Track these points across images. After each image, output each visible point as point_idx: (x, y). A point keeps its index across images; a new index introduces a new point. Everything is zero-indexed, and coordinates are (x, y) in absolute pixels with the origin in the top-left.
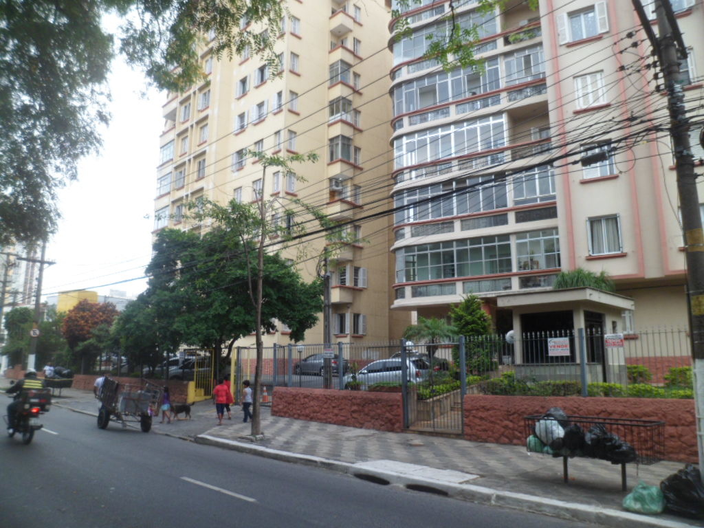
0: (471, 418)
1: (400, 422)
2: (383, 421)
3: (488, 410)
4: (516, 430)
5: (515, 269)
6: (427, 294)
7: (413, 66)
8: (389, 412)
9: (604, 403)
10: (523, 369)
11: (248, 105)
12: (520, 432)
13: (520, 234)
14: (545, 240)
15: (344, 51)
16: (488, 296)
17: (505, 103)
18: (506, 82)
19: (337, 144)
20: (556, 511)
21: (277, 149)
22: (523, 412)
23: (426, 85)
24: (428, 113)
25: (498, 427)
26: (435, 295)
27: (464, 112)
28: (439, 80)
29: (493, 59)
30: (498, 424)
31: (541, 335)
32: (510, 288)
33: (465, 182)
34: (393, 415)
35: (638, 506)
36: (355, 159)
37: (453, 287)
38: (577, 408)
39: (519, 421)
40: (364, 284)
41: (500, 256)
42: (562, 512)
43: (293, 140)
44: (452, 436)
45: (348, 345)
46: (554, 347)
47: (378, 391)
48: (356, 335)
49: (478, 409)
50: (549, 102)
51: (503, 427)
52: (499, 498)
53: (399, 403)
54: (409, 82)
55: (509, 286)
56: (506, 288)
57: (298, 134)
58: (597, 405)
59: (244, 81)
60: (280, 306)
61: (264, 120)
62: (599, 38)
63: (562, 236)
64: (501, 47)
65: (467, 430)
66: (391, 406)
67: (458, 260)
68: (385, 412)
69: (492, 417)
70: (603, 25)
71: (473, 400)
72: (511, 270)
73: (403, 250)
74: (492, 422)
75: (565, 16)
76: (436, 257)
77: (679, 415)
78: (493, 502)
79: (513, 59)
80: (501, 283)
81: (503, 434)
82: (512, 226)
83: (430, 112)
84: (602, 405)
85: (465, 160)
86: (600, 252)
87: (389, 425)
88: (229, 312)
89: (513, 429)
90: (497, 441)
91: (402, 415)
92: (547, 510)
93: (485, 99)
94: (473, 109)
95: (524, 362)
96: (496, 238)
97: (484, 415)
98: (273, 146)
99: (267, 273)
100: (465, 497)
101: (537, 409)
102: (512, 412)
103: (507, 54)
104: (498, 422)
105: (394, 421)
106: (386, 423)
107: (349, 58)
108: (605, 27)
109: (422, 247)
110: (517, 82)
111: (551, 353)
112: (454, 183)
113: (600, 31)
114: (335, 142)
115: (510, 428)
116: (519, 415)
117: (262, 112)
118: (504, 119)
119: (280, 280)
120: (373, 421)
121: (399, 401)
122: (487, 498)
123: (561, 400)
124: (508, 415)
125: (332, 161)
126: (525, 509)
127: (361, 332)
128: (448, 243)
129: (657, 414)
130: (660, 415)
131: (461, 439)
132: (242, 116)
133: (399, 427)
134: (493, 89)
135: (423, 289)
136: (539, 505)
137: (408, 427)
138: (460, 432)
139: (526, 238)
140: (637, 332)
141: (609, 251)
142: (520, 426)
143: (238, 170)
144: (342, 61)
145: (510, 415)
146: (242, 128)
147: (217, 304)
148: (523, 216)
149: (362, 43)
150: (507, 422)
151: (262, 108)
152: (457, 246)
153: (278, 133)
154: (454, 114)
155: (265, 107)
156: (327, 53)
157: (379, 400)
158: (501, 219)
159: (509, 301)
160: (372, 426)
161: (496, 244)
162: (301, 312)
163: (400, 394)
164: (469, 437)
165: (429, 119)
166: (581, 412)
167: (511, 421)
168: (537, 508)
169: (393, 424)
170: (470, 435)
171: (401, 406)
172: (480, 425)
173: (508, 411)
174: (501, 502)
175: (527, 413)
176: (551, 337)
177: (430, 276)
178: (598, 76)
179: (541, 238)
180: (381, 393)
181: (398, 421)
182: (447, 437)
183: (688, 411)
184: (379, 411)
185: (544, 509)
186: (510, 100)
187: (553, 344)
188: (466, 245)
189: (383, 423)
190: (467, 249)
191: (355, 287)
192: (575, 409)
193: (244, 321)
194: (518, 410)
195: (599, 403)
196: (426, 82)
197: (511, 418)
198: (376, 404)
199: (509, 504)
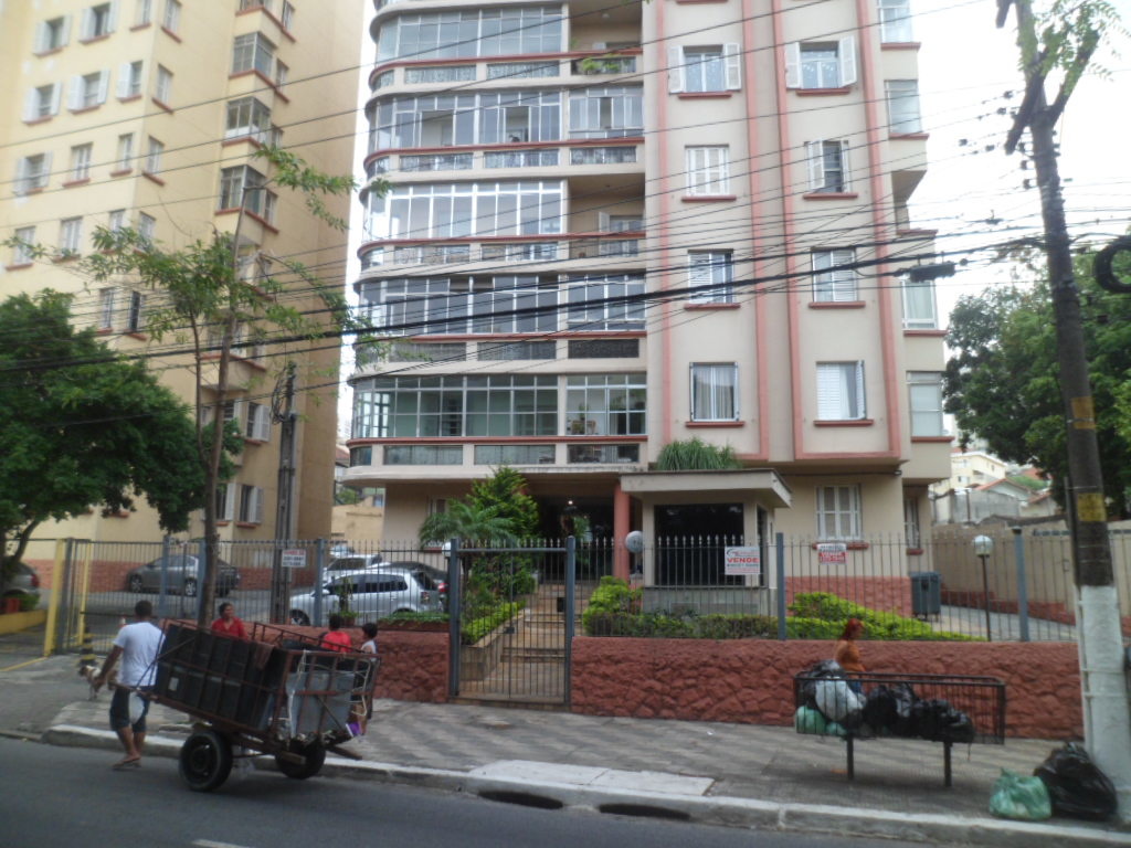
0: (585, 675)
1: (444, 685)
2: (409, 683)
3: (618, 662)
4: (668, 695)
5: (562, 432)
6: (410, 461)
7: (416, 73)
8: (423, 668)
9: (814, 649)
10: (656, 594)
11: (65, 72)
12: (675, 698)
13: (573, 377)
14: (612, 391)
15: (267, 20)
16: (528, 471)
17: (565, 164)
18: (571, 132)
19: (238, 181)
20: (901, 830)
21: (122, 167)
22: (682, 666)
23: (436, 109)
24: (434, 156)
25: (633, 689)
26: (425, 463)
27: (496, 167)
28: (459, 106)
29: (552, 91)
30: (635, 685)
31: (713, 541)
32: (553, 460)
33: (491, 281)
34: (431, 673)
35: (1021, 810)
36: (267, 213)
37: (459, 452)
38: (772, 657)
39: (672, 680)
40: (264, 434)
41: (539, 408)
42: (912, 831)
43: (156, 157)
44: (546, 707)
45: (230, 545)
46: (735, 560)
47: (398, 629)
48: (243, 523)
49: (598, 662)
50: (647, 178)
51: (645, 690)
52: (791, 816)
53: (443, 652)
54: (406, 97)
55: (549, 456)
56: (546, 460)
57: (166, 148)
58: (805, 652)
59: (55, 25)
60: (152, 464)
61: (96, 108)
62: (726, 96)
63: (652, 387)
64: (565, 75)
65: (577, 696)
66: (428, 656)
67: (468, 410)
68: (414, 668)
69: (625, 673)
70: (733, 78)
71: (588, 647)
72: (554, 432)
73: (374, 381)
74: (623, 682)
75: (681, 51)
76: (431, 400)
77: (927, 665)
78: (782, 824)
79: (585, 99)
80: (539, 453)
81: (643, 702)
82: (562, 362)
83: (439, 156)
84: (812, 653)
85: (494, 244)
86: (704, 417)
87: (421, 689)
88: (45, 467)
89: (662, 693)
90: (632, 713)
91: (447, 674)
92: (884, 829)
93: (534, 151)
94: (511, 164)
95: (657, 582)
96: (536, 379)
97: (610, 670)
98: (114, 159)
99: (138, 399)
100: (725, 820)
101: (705, 659)
102: (661, 665)
103: (574, 89)
104: (635, 681)
105: (431, 682)
106: (415, 687)
107: (272, 33)
108: (736, 83)
109: (409, 380)
110: (587, 136)
111: (728, 571)
112: (471, 282)
113: (729, 86)
114: (233, 176)
115: (657, 692)
116: (674, 670)
117: (93, 91)
118: (562, 190)
119: (156, 414)
120: (387, 683)
121: (444, 647)
122: (772, 818)
123: (745, 644)
124: (654, 669)
125: (224, 210)
126: (845, 832)
127: (252, 519)
128: (455, 379)
129: (894, 664)
130: (899, 666)
131: (564, 711)
132: (45, 92)
133: (440, 695)
134: (547, 139)
135: (403, 452)
136: (869, 822)
137: (457, 693)
138: (561, 700)
139: (583, 384)
140: (867, 540)
141: (718, 417)
142: (674, 688)
143: (28, 194)
144: (260, 35)
145: (658, 670)
146: (44, 116)
147: (20, 449)
148: (580, 349)
149: (297, 13)
150: (652, 682)
151: (94, 85)
152: (469, 385)
153: (126, 138)
154: (479, 167)
155: (102, 84)
156: (233, 14)
157: (403, 646)
158: (545, 348)
159: (642, 483)
160: (385, 693)
161: (535, 388)
162: (189, 477)
163: (447, 635)
164: (580, 709)
165: (436, 167)
166: (778, 664)
167: (659, 680)
168: (866, 829)
169: (429, 689)
170: (582, 705)
171: (447, 657)
172: (601, 688)
173: (654, 664)
174: (799, 823)
175: (689, 666)
176: (730, 544)
177: (418, 431)
178: (721, 151)
179: (606, 386)
180: (407, 633)
181: (439, 683)
182: (536, 709)
183: (939, 659)
184: (402, 666)
185: (876, 827)
186: (574, 162)
187: (733, 556)
188: (485, 385)
189: (409, 687)
190: (486, 392)
191: (249, 439)
192: (768, 659)
193: (77, 485)
194: (672, 662)
195: (806, 649)
196: (436, 104)
197: (659, 674)
198: (396, 653)
199: (813, 825)
